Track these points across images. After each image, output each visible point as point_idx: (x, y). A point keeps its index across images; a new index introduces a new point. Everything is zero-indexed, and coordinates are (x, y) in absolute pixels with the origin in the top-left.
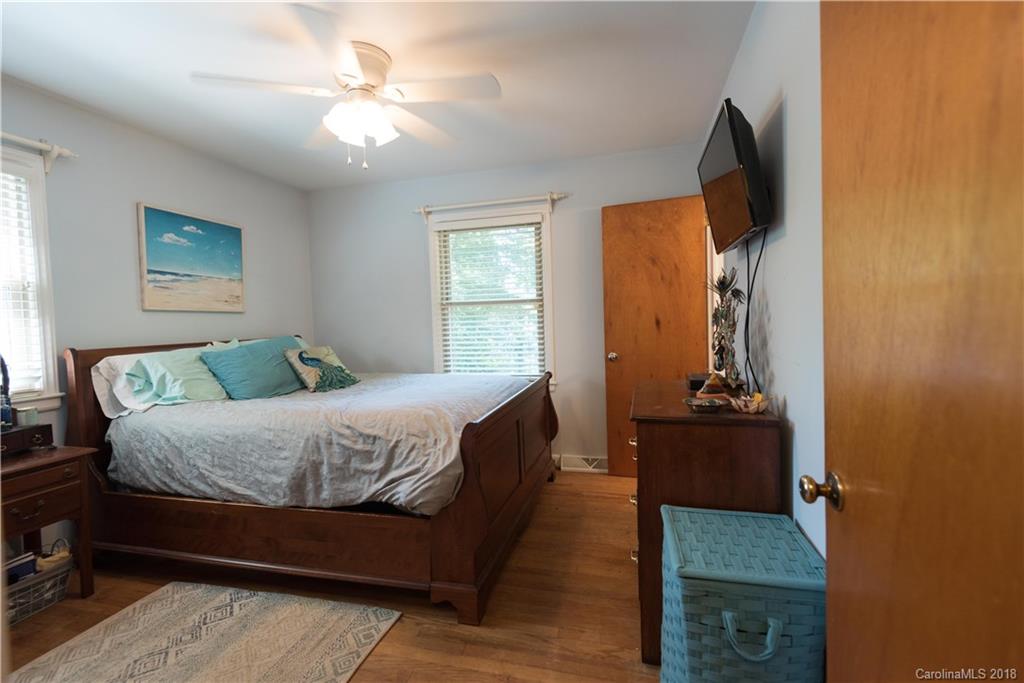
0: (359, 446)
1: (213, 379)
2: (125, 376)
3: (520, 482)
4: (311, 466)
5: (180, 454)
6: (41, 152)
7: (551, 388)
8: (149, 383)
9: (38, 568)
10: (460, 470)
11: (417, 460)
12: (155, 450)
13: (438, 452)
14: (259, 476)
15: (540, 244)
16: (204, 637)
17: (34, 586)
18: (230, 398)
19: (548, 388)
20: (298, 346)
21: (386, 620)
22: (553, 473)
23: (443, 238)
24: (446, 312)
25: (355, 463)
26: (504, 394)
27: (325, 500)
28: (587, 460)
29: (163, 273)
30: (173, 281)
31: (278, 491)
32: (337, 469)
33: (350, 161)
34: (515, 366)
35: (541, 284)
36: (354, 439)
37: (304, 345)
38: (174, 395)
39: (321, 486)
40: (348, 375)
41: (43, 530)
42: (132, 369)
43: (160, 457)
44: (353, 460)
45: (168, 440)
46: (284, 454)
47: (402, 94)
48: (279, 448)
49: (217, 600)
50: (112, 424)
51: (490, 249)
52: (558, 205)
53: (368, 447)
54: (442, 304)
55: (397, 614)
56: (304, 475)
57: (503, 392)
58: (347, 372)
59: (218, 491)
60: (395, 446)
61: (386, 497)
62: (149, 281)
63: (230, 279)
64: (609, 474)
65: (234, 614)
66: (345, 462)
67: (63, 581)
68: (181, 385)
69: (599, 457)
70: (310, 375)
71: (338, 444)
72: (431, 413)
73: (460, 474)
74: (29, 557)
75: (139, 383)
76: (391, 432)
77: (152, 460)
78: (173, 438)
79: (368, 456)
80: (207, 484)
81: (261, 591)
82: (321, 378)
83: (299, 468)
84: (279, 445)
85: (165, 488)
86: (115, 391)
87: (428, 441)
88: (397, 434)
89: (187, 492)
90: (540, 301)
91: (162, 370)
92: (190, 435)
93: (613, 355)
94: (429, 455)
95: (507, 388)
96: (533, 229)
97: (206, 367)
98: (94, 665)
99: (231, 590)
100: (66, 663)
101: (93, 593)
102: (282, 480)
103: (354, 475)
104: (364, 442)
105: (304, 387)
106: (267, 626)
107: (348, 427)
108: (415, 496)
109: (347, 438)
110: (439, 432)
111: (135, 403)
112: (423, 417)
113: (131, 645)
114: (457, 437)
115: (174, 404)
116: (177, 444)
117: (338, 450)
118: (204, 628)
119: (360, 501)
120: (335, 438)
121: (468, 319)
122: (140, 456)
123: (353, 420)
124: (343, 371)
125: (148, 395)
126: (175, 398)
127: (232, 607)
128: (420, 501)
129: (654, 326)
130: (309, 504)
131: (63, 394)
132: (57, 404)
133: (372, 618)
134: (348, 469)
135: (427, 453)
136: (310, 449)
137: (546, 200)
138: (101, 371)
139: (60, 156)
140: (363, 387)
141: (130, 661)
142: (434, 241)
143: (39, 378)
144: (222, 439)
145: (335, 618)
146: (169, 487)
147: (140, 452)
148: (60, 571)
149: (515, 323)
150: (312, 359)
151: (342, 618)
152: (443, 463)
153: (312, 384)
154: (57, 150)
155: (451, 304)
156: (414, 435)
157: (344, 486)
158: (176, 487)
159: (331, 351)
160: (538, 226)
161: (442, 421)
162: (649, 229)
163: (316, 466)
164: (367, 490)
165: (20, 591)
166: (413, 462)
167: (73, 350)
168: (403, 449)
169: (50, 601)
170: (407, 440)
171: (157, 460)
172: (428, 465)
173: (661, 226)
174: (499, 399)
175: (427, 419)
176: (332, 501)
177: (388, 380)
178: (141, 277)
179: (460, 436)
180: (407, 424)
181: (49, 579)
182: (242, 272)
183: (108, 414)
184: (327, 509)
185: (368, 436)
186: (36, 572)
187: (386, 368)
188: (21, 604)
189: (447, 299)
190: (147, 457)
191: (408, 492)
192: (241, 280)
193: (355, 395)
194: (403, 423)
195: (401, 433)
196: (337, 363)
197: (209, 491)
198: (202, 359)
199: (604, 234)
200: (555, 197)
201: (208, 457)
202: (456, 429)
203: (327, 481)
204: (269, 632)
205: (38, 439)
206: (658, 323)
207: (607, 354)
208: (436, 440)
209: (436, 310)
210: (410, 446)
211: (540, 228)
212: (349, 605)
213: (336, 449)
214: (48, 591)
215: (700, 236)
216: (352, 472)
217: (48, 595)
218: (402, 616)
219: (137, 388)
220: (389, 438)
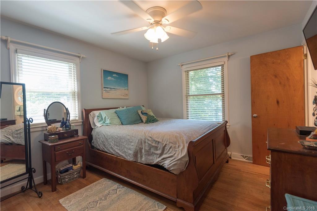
0: (154, 144)
1: (118, 118)
2: (96, 117)
3: (214, 163)
4: (140, 149)
5: (107, 140)
6: (79, 57)
7: (227, 127)
8: (102, 119)
9: (73, 168)
10: (187, 159)
11: (172, 152)
12: (101, 138)
13: (179, 151)
14: (126, 150)
15: (223, 73)
16: (108, 199)
17: (72, 173)
18: (122, 124)
19: (226, 126)
20: (142, 109)
21: (161, 208)
22: (228, 160)
23: (187, 73)
24: (188, 98)
25: (152, 150)
26: (207, 129)
27: (143, 161)
28: (243, 156)
29: (108, 88)
30: (110, 90)
31: (130, 156)
32: (147, 151)
33: (153, 48)
34: (215, 116)
35: (223, 87)
36: (152, 142)
37: (143, 109)
38: (107, 123)
39: (142, 156)
40: (155, 118)
41: (76, 157)
42: (98, 115)
43: (103, 140)
44: (152, 149)
45: (104, 136)
46: (132, 144)
47: (168, 20)
48: (131, 142)
49: (114, 187)
50: (93, 129)
51: (207, 77)
52: (231, 58)
53: (156, 145)
54: (186, 96)
55: (165, 207)
56: (137, 152)
57: (207, 128)
58: (155, 117)
59: (115, 153)
60: (165, 146)
61: (162, 164)
62: (104, 90)
63: (125, 89)
64: (253, 163)
65: (117, 193)
66: (149, 149)
67: (79, 173)
68: (109, 120)
69: (249, 156)
70: (144, 118)
71: (147, 143)
72: (178, 135)
73: (187, 160)
74: (71, 165)
75: (100, 119)
76: (164, 140)
77: (101, 141)
78: (106, 135)
79: (156, 148)
80: (113, 150)
81: (126, 187)
82: (147, 119)
83: (136, 149)
84: (131, 141)
85: (103, 150)
86: (94, 120)
87: (176, 145)
88: (165, 142)
89: (108, 152)
90: (223, 94)
91: (105, 115)
92: (110, 135)
93: (255, 115)
94: (176, 151)
95: (209, 127)
96: (220, 67)
97: (116, 115)
98: (80, 201)
99: (118, 184)
100: (75, 198)
101: (86, 177)
102: (131, 152)
103: (152, 154)
104: (155, 143)
105: (142, 122)
106: (125, 200)
107: (151, 137)
108: (171, 166)
109: (150, 141)
110: (180, 143)
111: (98, 124)
112: (175, 136)
113: (90, 197)
114: (186, 146)
115: (107, 125)
116: (106, 137)
117: (147, 145)
118: (108, 196)
119: (153, 164)
120: (146, 140)
121: (198, 101)
122: (98, 140)
123: (152, 135)
124: (154, 117)
125: (102, 122)
126: (108, 124)
127: (117, 190)
128: (172, 169)
129: (276, 104)
130: (139, 161)
131: (82, 121)
132: (81, 123)
133: (157, 206)
134: (150, 152)
135: (176, 150)
136: (139, 144)
137: (226, 56)
138: (91, 115)
139: (83, 57)
140: (159, 123)
141: (88, 202)
142: (184, 75)
143: (77, 116)
144: (117, 137)
145: (145, 203)
146: (105, 150)
147: (98, 138)
148: (78, 170)
149: (215, 102)
150: (145, 113)
151: (147, 203)
152: (181, 155)
153: (144, 121)
154: (82, 56)
155: (189, 95)
156: (171, 143)
157: (149, 157)
158: (106, 150)
159: (151, 111)
160: (223, 66)
161: (182, 138)
162: (273, 63)
163: (141, 149)
164: (156, 160)
165: (69, 174)
166: (171, 153)
167: (85, 109)
168: (167, 148)
169: (76, 178)
170: (169, 144)
171: (102, 141)
172: (176, 155)
173: (279, 61)
174: (205, 131)
175: (176, 137)
176: (145, 162)
177: (168, 121)
178: (102, 89)
179: (188, 145)
180: (169, 138)
181: (76, 172)
182: (128, 87)
183: (92, 127)
184: (144, 164)
185: (157, 141)
186: (73, 170)
187: (168, 117)
188: (69, 178)
189: (188, 94)
190: (100, 140)
191: (168, 164)
192: (128, 89)
193: (156, 125)
194: (168, 138)
195: (167, 141)
196: (152, 114)
197: (114, 153)
198: (115, 112)
199: (251, 66)
200: (230, 54)
201: (113, 142)
202: (186, 143)
203: (144, 155)
204: (125, 203)
205: (75, 133)
206: (278, 102)
207: (252, 114)
208: (179, 146)
209: (184, 98)
210: (170, 146)
211: (223, 67)
212: (150, 199)
213: (147, 144)
214: (75, 175)
215: (300, 64)
216: (151, 153)
217: (75, 176)
218: (166, 208)
219: (99, 120)
220: (163, 143)
